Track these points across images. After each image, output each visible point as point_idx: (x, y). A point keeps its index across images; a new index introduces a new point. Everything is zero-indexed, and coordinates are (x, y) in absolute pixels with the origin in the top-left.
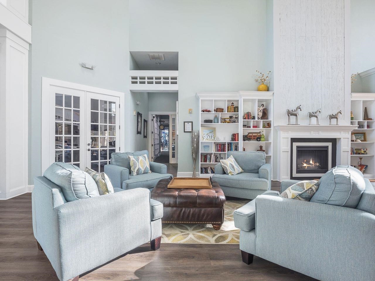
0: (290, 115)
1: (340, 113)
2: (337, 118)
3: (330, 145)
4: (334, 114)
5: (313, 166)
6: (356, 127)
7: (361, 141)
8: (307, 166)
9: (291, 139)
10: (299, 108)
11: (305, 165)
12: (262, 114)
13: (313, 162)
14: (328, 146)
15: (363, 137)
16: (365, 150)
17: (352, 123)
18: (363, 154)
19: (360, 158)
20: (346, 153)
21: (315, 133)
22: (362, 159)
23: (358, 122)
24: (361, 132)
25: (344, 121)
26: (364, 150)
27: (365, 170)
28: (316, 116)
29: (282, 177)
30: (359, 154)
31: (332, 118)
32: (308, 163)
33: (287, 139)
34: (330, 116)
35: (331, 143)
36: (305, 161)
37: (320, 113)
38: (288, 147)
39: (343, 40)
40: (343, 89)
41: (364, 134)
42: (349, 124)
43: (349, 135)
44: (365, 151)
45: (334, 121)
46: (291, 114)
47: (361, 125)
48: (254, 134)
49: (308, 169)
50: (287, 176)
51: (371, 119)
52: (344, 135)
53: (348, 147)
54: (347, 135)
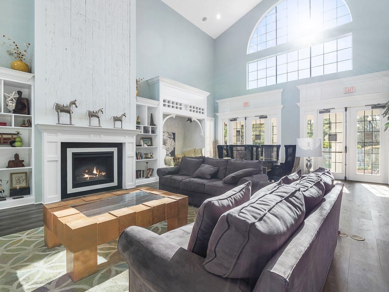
0: (59, 111)
1: (124, 115)
2: (121, 121)
3: (115, 150)
4: (118, 116)
5: (97, 176)
6: (141, 132)
7: (148, 146)
8: (89, 176)
9: (62, 143)
10: (73, 103)
11: (86, 176)
12: (14, 105)
13: (97, 172)
14: (113, 152)
15: (150, 141)
16: (152, 154)
17: (138, 127)
18: (150, 158)
19: (146, 162)
20: (131, 159)
21: (96, 137)
22: (148, 163)
23: (144, 126)
24: (146, 137)
25: (130, 124)
26: (150, 154)
27: (152, 173)
28: (97, 116)
29: (48, 197)
30: (147, 158)
31: (116, 120)
32: (90, 173)
33: (55, 143)
34: (114, 117)
35: (117, 148)
36: (87, 171)
37: (102, 113)
38: (57, 155)
39: (129, 40)
40: (129, 91)
41: (151, 139)
42: (134, 128)
43: (133, 140)
44: (151, 156)
45: (118, 124)
46: (61, 109)
47: (146, 130)
48: (5, 136)
49: (91, 181)
50: (57, 194)
51: (155, 125)
52: (129, 139)
53: (133, 152)
54: (131, 139)
